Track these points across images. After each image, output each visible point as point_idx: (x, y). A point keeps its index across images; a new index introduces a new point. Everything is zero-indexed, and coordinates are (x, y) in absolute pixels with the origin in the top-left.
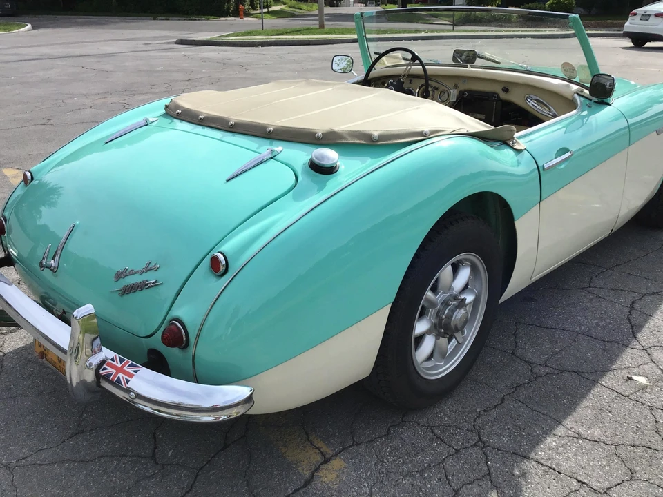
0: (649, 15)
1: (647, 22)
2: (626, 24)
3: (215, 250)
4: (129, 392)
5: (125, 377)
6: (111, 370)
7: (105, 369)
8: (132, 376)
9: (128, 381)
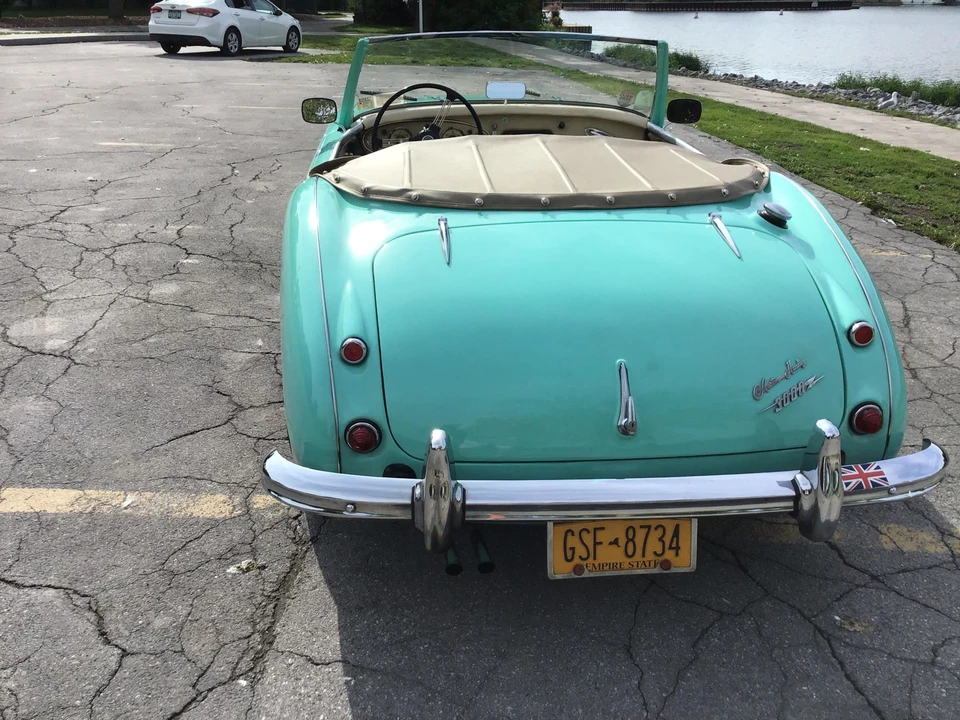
0: (180, 11)
1: (178, 20)
2: (150, 23)
3: (839, 325)
4: (888, 489)
5: (877, 477)
6: (854, 481)
7: (847, 484)
8: (882, 473)
9: (885, 479)
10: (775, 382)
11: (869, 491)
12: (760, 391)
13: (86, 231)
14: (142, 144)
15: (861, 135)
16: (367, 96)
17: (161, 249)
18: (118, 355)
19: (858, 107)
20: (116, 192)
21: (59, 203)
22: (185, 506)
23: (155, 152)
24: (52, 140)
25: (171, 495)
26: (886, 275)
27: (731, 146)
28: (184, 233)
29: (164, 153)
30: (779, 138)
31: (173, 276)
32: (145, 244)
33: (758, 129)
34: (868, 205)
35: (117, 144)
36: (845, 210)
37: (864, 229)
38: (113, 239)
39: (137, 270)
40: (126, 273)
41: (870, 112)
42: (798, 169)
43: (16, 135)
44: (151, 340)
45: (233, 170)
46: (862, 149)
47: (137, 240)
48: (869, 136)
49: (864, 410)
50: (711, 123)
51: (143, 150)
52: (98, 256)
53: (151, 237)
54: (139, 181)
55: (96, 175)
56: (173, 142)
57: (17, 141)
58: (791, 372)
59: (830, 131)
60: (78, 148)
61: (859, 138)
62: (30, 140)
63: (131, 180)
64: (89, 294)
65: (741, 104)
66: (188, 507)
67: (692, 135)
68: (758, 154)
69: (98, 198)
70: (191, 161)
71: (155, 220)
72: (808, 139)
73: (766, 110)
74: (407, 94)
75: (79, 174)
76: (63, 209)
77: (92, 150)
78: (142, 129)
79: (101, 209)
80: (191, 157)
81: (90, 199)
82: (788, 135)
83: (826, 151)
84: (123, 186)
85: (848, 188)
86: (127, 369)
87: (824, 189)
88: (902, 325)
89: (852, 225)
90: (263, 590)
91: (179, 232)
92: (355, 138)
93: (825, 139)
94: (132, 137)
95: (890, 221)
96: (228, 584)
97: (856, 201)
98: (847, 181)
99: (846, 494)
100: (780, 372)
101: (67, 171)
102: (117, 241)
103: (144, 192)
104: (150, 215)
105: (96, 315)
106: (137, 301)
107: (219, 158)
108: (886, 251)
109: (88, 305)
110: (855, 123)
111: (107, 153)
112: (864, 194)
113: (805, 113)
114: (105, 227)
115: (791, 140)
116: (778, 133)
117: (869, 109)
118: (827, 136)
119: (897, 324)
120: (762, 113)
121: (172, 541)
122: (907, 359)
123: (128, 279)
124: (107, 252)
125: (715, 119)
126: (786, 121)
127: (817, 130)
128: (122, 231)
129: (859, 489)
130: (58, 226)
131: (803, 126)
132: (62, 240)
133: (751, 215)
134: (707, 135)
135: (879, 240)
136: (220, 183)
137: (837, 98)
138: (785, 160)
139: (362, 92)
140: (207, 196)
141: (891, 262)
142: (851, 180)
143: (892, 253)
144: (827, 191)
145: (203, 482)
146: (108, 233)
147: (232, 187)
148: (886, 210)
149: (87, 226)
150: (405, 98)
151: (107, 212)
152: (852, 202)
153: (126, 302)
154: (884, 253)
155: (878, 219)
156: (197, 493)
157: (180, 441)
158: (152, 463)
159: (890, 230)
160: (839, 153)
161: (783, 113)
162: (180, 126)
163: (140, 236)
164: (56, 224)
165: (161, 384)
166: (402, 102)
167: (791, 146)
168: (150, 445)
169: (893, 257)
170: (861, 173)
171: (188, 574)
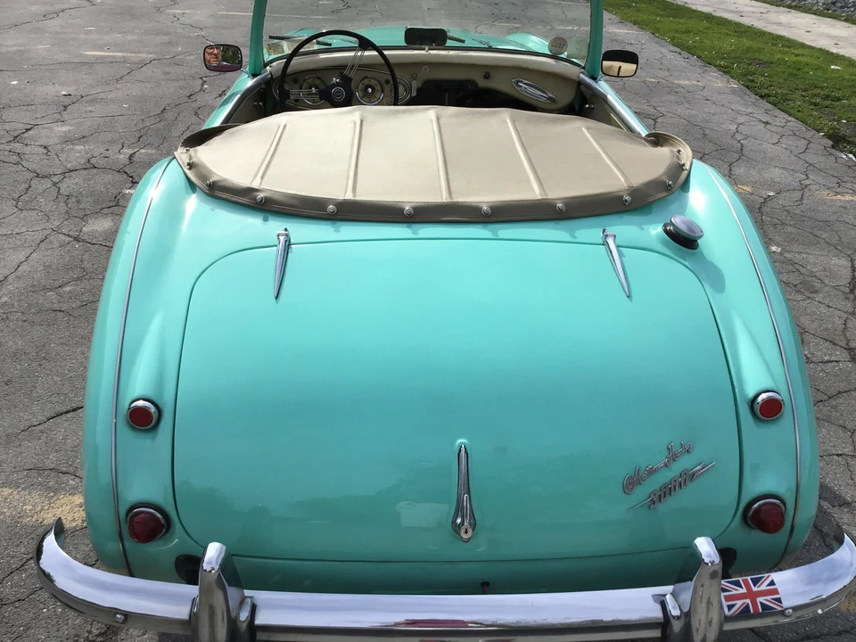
3: (742, 389)
4: (782, 613)
5: (769, 598)
6: (739, 603)
7: (730, 607)
8: (776, 592)
9: (779, 600)
10: (652, 472)
11: (757, 616)
12: (631, 484)
13: (43, 154)
14: (124, 54)
15: (834, 50)
16: (276, 41)
17: (108, 177)
18: (29, 307)
19: (835, 18)
20: (85, 109)
21: (27, 120)
22: (39, 508)
23: (135, 63)
24: (42, 48)
25: (29, 494)
26: (838, 224)
27: (700, 63)
28: (135, 158)
29: (144, 64)
30: (749, 55)
31: (111, 210)
32: (95, 171)
33: (730, 44)
34: (829, 136)
35: (103, 54)
36: (806, 142)
37: (823, 166)
38: (65, 163)
39: (78, 202)
40: (67, 204)
41: (847, 24)
42: (764, 91)
43: (12, 42)
44: (67, 289)
45: (203, 85)
46: (832, 67)
47: (88, 166)
48: (842, 52)
49: (760, 506)
50: (684, 36)
51: (125, 60)
52: (47, 183)
53: (102, 162)
54: (111, 96)
55: (72, 89)
56: (155, 52)
57: (9, 49)
58: (673, 456)
59: (803, 46)
60: (62, 57)
61: (832, 54)
62: (22, 48)
63: (102, 96)
64: (24, 229)
65: (718, 14)
66: (42, 509)
67: (663, 50)
68: (726, 73)
69: (66, 115)
70: (167, 73)
71: (113, 142)
72: (779, 56)
73: (742, 21)
74: (320, 39)
75: (57, 87)
76: (29, 127)
77: (77, 60)
78: (130, 38)
79: (65, 129)
80: (168, 69)
81: (57, 116)
82: (759, 50)
83: (797, 69)
84: (93, 101)
85: (811, 115)
86: (33, 324)
87: (786, 116)
88: (847, 290)
89: (810, 161)
90: (90, 632)
91: (131, 157)
92: (264, 86)
93: (797, 55)
94: (117, 46)
95: (851, 156)
96: (54, 623)
97: (818, 131)
98: (812, 107)
99: (728, 619)
100: (660, 459)
101: (46, 84)
102: (69, 166)
103: (112, 109)
104: (109, 136)
105: (21, 255)
106: (67, 239)
107: (193, 71)
108: (842, 194)
109: (19, 243)
110: (829, 36)
111: (89, 64)
112: (827, 123)
113: (779, 24)
114: (62, 150)
115: (761, 57)
116: (749, 49)
117: (846, 20)
118: (800, 51)
119: (842, 288)
120: (738, 25)
121: (12, 557)
122: (848, 334)
123: (67, 212)
124: (55, 179)
125: (689, 32)
126: (761, 34)
127: (790, 44)
128: (78, 153)
129: (745, 614)
130: (17, 146)
131: (777, 39)
132: (17, 163)
133: (654, 231)
134: (678, 50)
135: (835, 180)
136: (186, 99)
137: (815, 8)
138: (753, 81)
139: (271, 37)
140: (169, 115)
141: (845, 208)
142: (816, 104)
143: (848, 197)
144: (790, 118)
145: (65, 478)
146: (63, 157)
147: (195, 105)
148: (849, 143)
149: (45, 147)
150: (318, 43)
151: (69, 131)
152: (814, 132)
153: (56, 239)
154: (839, 197)
155: (838, 153)
156: (56, 491)
157: (58, 420)
158: (23, 449)
159: (849, 167)
160: (808, 73)
161: (759, 25)
162: (167, 34)
163: (93, 161)
164: (17, 144)
165: (62, 344)
166: (316, 47)
167: (761, 63)
168: (28, 424)
169: (848, 202)
170: (828, 96)
171: (17, 604)
